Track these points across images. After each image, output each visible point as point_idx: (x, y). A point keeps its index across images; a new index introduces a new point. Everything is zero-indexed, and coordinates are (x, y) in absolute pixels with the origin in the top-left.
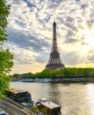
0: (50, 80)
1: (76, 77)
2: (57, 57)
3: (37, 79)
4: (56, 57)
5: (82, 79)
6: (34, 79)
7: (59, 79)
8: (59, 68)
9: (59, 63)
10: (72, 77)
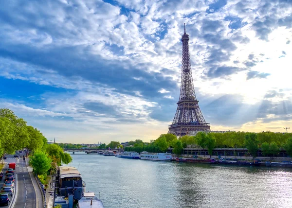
0: (170, 156)
1: (229, 153)
2: (194, 109)
3: (144, 154)
4: (190, 109)
5: (243, 157)
6: (139, 154)
7: (190, 156)
8: (194, 132)
9: (198, 121)
10: (221, 153)
